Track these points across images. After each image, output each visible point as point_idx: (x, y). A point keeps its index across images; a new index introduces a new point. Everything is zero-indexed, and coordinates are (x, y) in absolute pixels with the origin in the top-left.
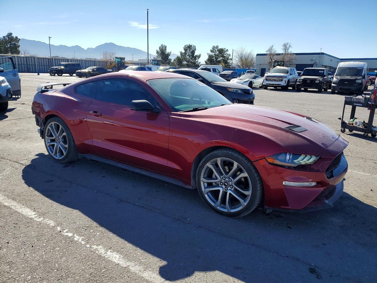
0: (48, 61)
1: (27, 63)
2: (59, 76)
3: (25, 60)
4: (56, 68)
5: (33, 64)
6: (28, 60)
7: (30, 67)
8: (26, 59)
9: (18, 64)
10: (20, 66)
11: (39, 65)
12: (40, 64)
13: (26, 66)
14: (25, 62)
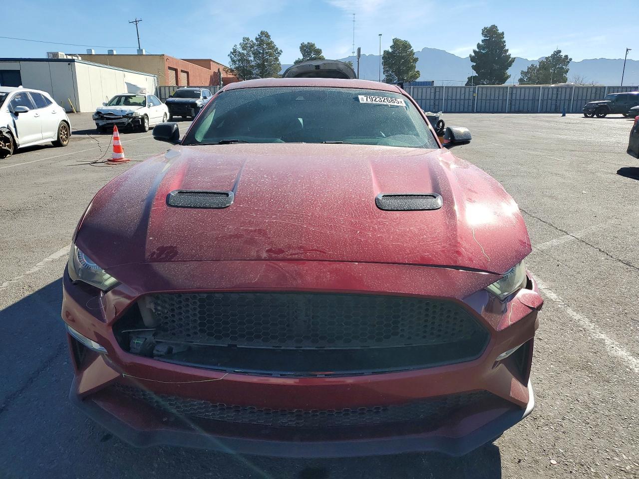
0: (596, 91)
1: (557, 97)
2: (599, 117)
3: (555, 92)
4: (597, 104)
5: (567, 98)
6: (560, 93)
7: (560, 104)
8: (558, 91)
9: (542, 100)
10: (545, 103)
11: (577, 100)
12: (580, 98)
13: (554, 102)
14: (555, 96)
